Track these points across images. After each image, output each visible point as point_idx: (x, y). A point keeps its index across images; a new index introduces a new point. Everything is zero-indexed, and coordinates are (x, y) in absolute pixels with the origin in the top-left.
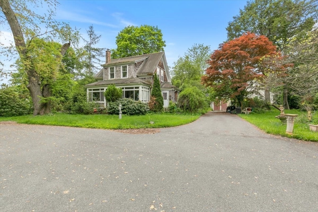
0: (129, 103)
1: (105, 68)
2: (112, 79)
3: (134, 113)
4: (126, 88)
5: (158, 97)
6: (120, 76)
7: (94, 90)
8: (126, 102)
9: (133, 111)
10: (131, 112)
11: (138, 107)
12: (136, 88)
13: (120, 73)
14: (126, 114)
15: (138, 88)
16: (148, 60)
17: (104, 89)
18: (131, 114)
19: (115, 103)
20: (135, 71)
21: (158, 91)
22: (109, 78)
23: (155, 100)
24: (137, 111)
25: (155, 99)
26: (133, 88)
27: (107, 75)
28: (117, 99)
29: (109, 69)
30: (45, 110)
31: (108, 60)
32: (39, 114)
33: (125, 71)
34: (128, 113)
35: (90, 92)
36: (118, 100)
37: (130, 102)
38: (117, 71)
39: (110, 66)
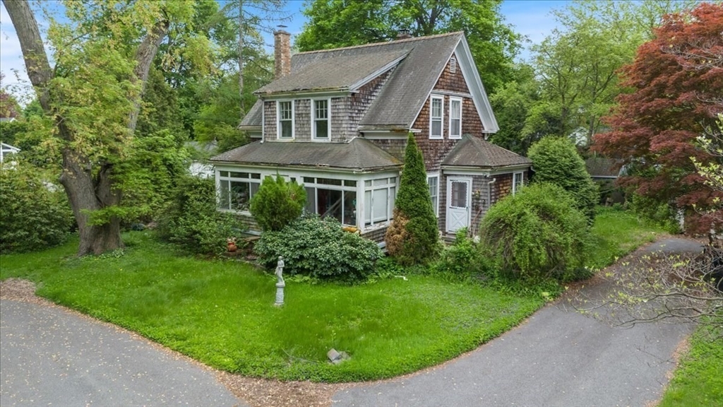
0: (318, 241)
1: (266, 103)
2: (287, 140)
3: (330, 273)
4: (320, 181)
5: (415, 219)
6: (308, 133)
7: (234, 174)
8: (309, 238)
9: (329, 268)
10: (322, 269)
11: (344, 256)
12: (347, 183)
13: (309, 121)
14: (307, 275)
15: (353, 184)
16: (405, 68)
17: (259, 175)
18: (323, 277)
19: (281, 237)
20: (351, 118)
21: (417, 196)
22: (279, 138)
23: (403, 227)
24: (339, 269)
25: (404, 222)
26: (340, 184)
27: (271, 125)
28: (287, 223)
29: (278, 106)
30: (106, 240)
31: (283, 62)
32: (90, 251)
33: (322, 116)
34: (314, 273)
35: (224, 178)
36: (291, 226)
37: (323, 236)
38: (298, 115)
39: (279, 97)
